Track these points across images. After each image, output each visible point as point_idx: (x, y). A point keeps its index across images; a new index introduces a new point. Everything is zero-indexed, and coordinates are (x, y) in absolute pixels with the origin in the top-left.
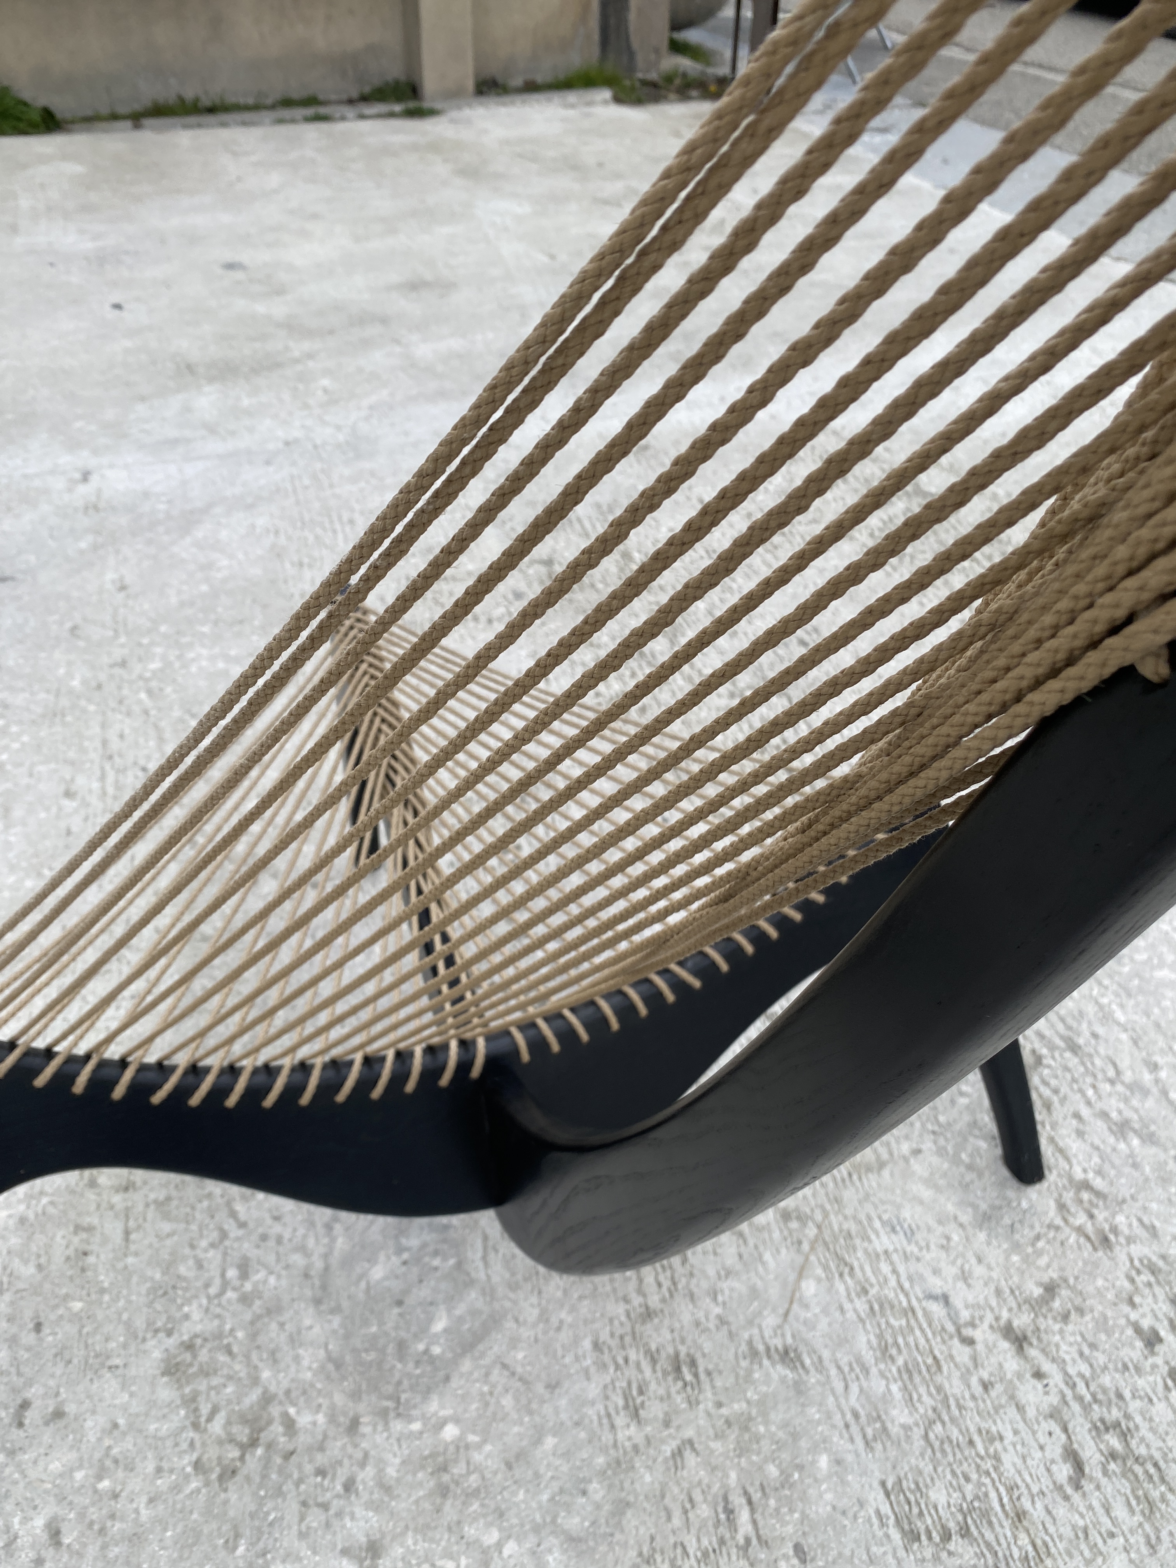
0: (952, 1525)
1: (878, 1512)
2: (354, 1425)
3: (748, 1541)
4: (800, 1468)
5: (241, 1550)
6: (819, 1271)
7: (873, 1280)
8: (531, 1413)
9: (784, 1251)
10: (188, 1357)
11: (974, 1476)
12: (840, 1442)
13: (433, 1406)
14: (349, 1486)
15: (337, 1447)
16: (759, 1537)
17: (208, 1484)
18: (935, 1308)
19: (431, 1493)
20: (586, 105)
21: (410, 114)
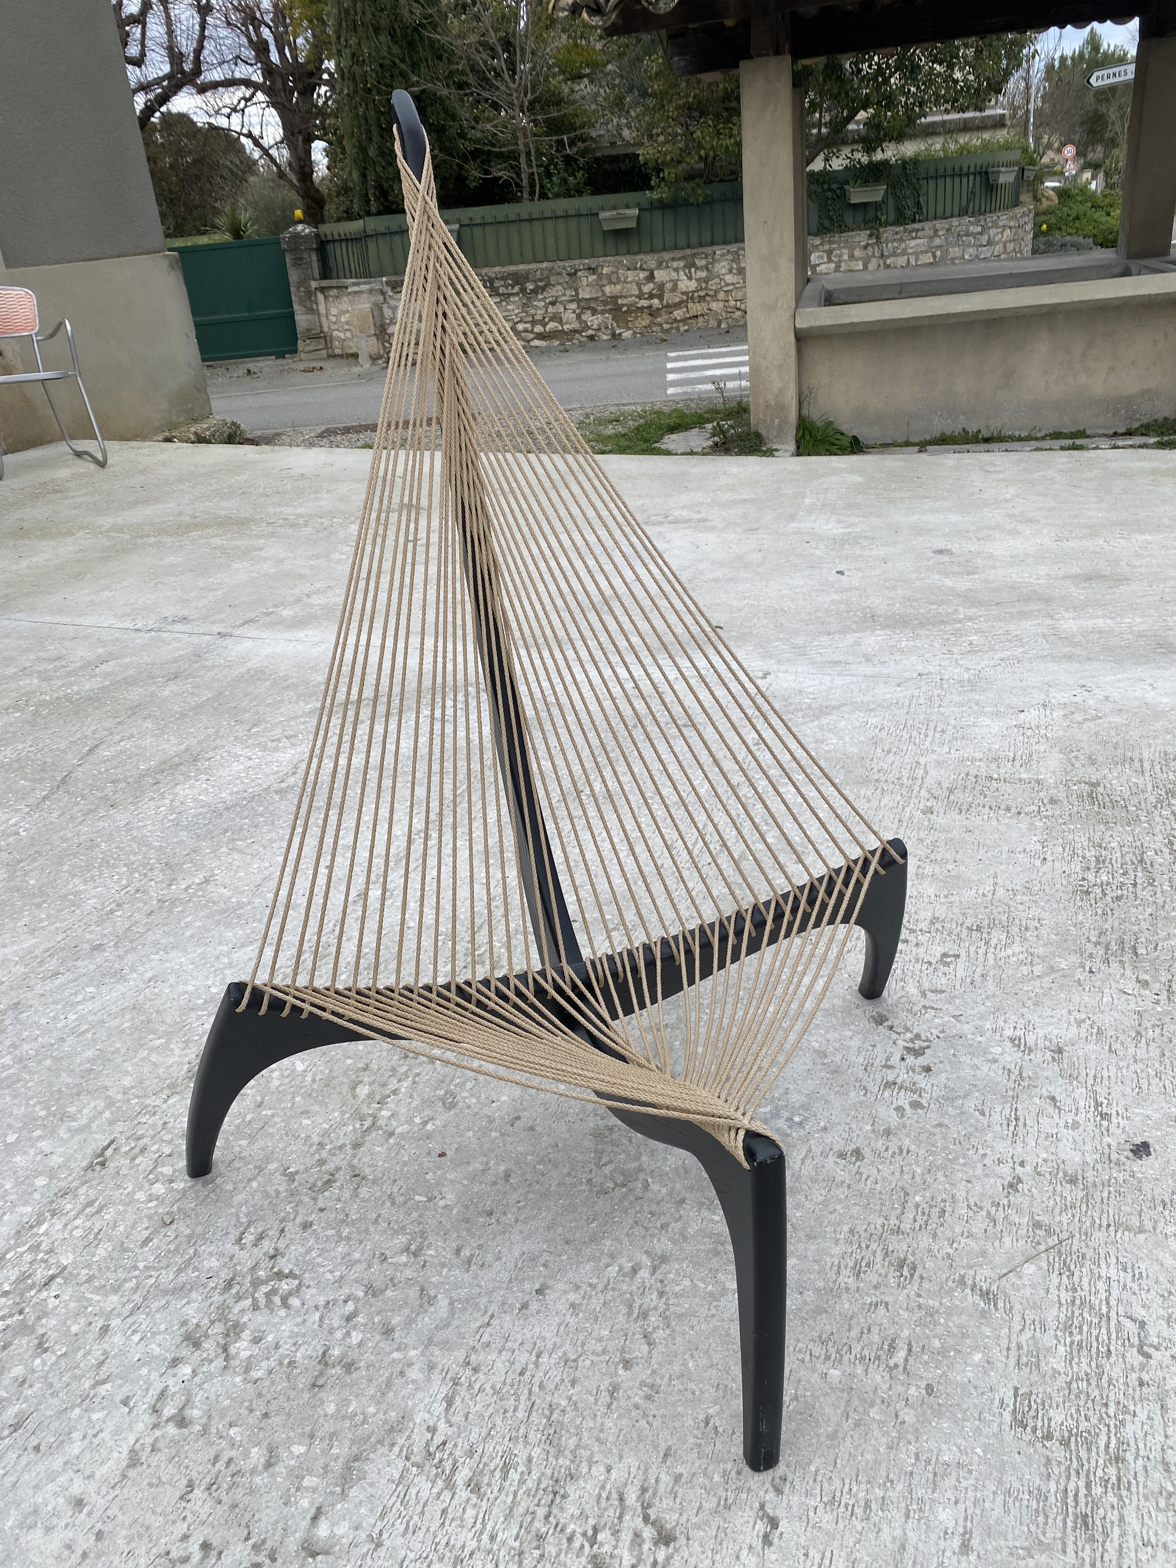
0: (1056, 1434)
1: (1002, 1401)
2: (683, 1201)
3: (896, 1366)
4: (958, 1352)
5: (594, 1225)
6: (1044, 1265)
7: (1086, 1287)
9: (1022, 1242)
11: (1094, 1420)
12: (997, 1355)
14: (664, 1226)
15: (667, 1206)
16: (905, 1368)
17: (590, 1191)
18: (1128, 1324)
19: (709, 1251)
21: (1163, 445)
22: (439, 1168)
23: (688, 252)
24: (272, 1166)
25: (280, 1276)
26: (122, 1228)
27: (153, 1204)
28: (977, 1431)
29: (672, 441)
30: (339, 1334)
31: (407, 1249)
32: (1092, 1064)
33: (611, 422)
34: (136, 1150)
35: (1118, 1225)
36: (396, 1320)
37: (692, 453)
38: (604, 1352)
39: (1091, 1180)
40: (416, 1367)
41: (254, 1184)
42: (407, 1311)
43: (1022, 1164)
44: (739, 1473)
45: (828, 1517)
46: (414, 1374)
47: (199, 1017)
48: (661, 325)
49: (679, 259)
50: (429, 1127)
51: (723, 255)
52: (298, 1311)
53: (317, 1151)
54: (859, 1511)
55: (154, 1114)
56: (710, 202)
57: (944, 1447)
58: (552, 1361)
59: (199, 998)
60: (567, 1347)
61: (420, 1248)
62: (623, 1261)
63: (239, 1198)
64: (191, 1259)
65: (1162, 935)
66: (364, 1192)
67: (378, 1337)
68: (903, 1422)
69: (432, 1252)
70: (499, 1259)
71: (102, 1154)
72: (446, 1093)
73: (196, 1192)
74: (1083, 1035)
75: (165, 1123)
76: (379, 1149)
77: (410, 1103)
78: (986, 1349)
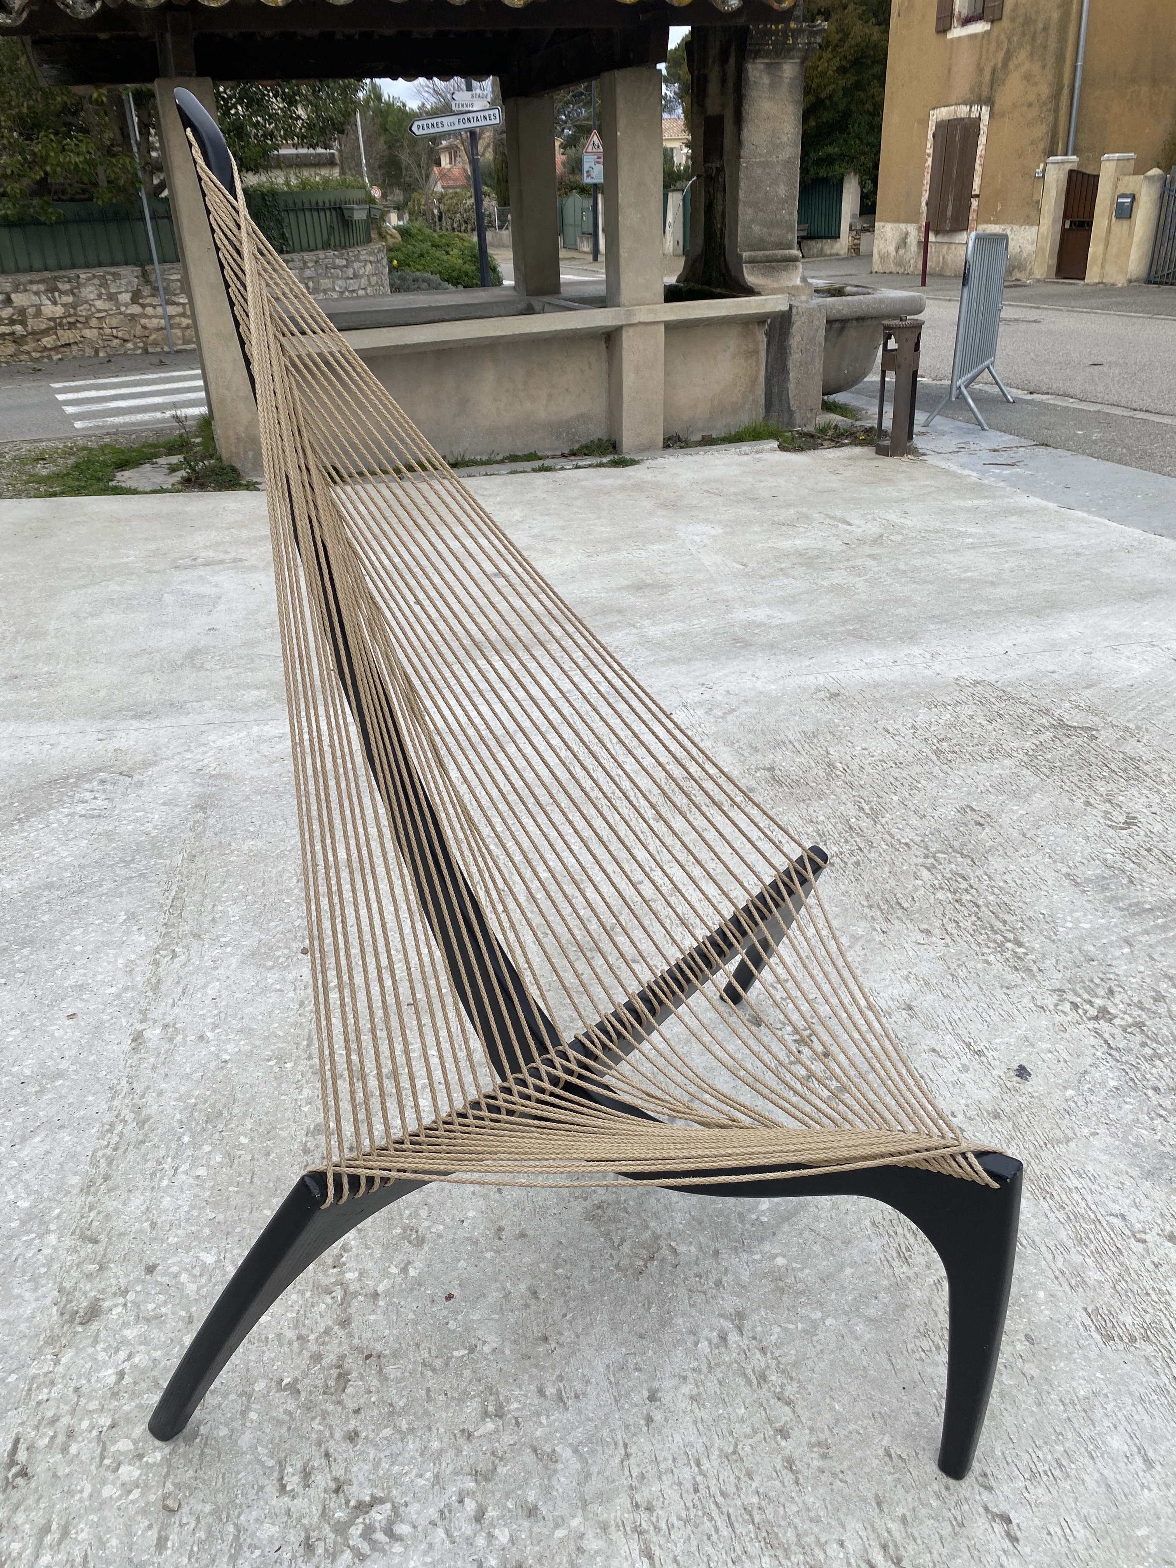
0: (1136, 1334)
1: (1083, 1324)
2: (716, 1253)
4: (1025, 1296)
5: (653, 1309)
7: (1068, 1203)
8: (833, 1255)
10: (600, 1212)
11: (1151, 1311)
12: (1052, 1285)
13: (767, 1247)
14: (718, 1284)
15: (706, 1263)
17: (626, 1276)
18: (1116, 1221)
19: (773, 1291)
20: (757, 452)
21: (616, 464)
22: (456, 1312)
23: (47, 274)
24: (260, 1386)
25: (363, 1508)
26: (114, 1542)
27: (136, 1494)
28: (1086, 1358)
29: (126, 478)
30: (481, 1541)
31: (486, 1414)
32: (940, 1012)
33: (37, 460)
34: (61, 1438)
35: (1051, 1141)
36: (532, 1496)
37: (162, 491)
38: (755, 1432)
39: (1008, 1110)
40: (590, 1535)
41: (253, 1416)
42: (535, 1481)
44: (947, 1488)
45: (1040, 1491)
46: (592, 1543)
47: (28, 1244)
48: (29, 353)
49: (38, 282)
50: (412, 1273)
51: (88, 279)
52: (415, 1538)
53: (302, 1348)
54: (1057, 1473)
55: (52, 1383)
56: (64, 222)
57: (1074, 1384)
58: (715, 1463)
59: (11, 1220)
60: (718, 1443)
61: (500, 1407)
62: (706, 1332)
63: (245, 1440)
64: (236, 1538)
65: (910, 887)
66: (391, 1370)
67: (526, 1524)
68: (1032, 1378)
69: (515, 1405)
70: (588, 1382)
71: (12, 1463)
72: (404, 1229)
73: (184, 1455)
74: (917, 989)
75: (77, 1390)
76: (372, 1317)
77: (371, 1255)
78: (1041, 1285)
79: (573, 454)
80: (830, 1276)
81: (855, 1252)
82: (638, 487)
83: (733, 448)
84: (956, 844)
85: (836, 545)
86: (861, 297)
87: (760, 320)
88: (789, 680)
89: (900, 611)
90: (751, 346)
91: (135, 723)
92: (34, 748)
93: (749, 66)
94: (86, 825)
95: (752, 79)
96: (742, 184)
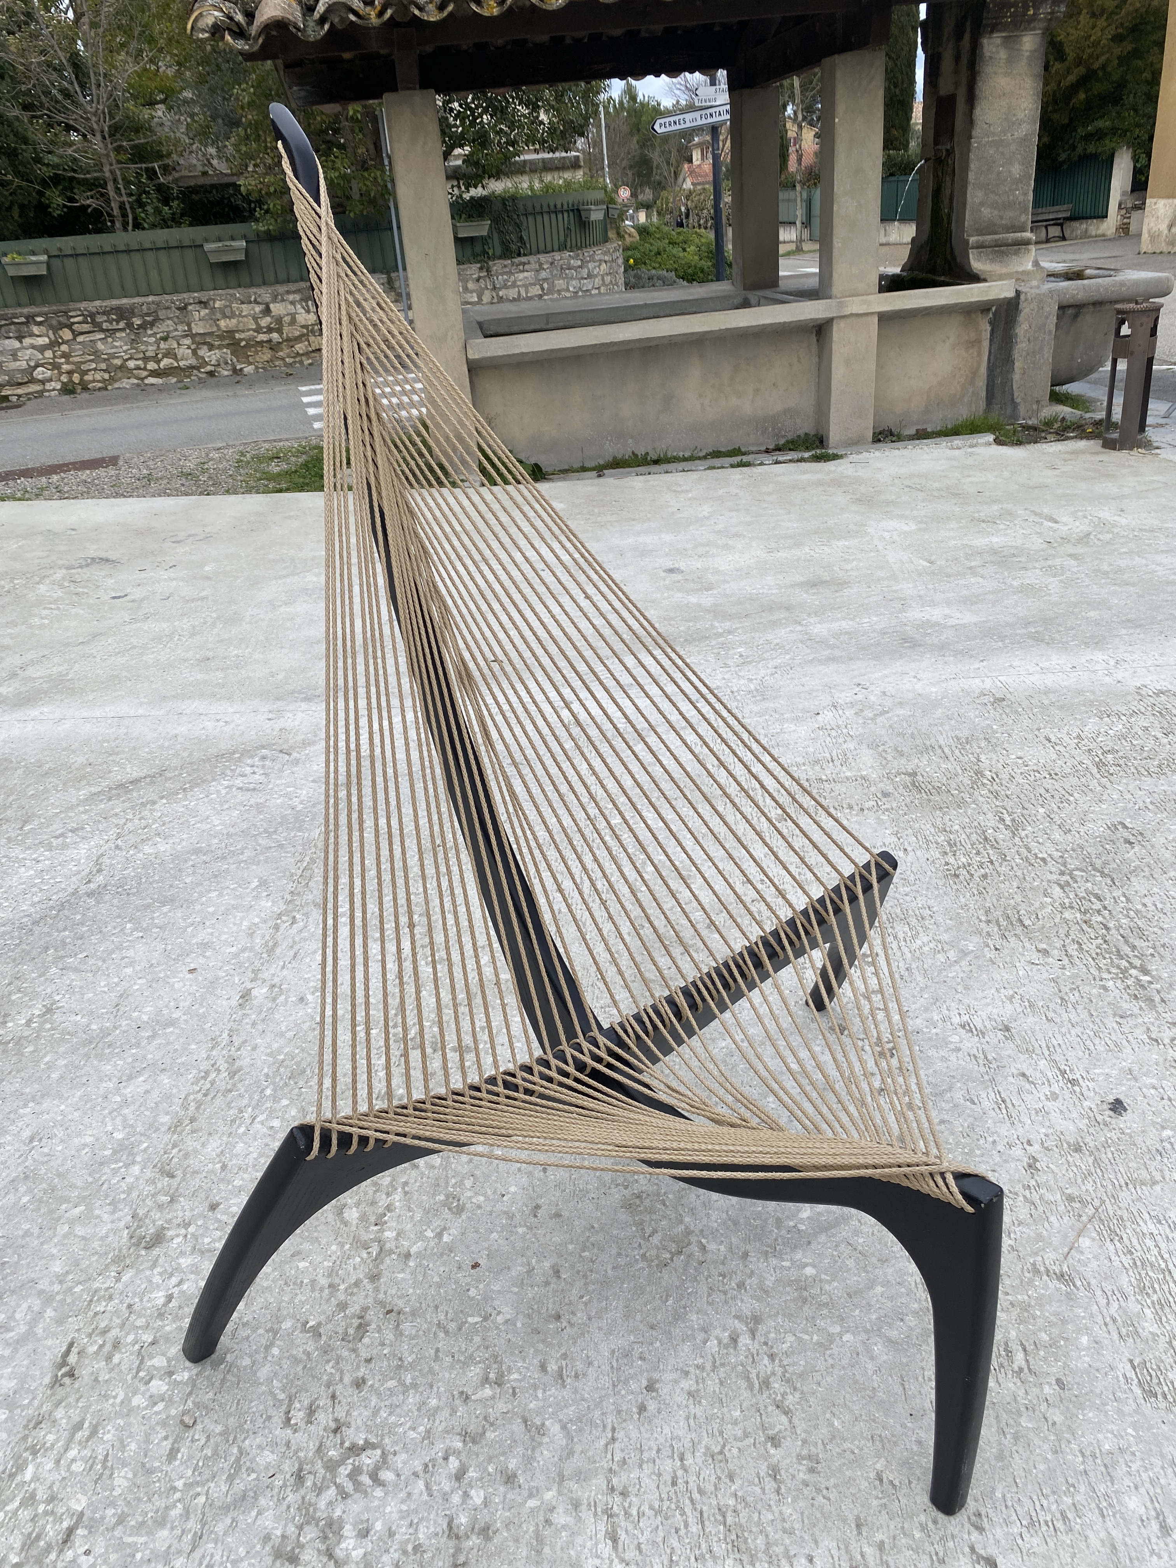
1: (1125, 1376)
2: (746, 1255)
3: (1021, 1370)
4: (1066, 1339)
5: (670, 1302)
6: (1094, 1235)
7: (1138, 1247)
8: (867, 1272)
9: (1066, 1218)
10: (638, 1202)
12: (1099, 1331)
13: (799, 1255)
14: (741, 1285)
15: (734, 1264)
16: (1030, 1370)
17: (649, 1266)
19: (794, 1300)
20: (971, 446)
21: (817, 459)
22: (479, 1281)
24: (287, 1325)
25: (355, 1450)
26: (133, 1446)
27: (160, 1406)
28: (1119, 1411)
30: (456, 1499)
31: (486, 1380)
32: (1039, 1036)
33: (273, 458)
34: (108, 1348)
35: (1134, 1182)
36: (512, 1464)
38: (746, 1435)
39: (1092, 1144)
40: (560, 1509)
41: (275, 1351)
42: (520, 1450)
43: (1029, 1143)
44: (935, 1522)
45: (1035, 1541)
46: (561, 1518)
47: (115, 1172)
48: (283, 359)
49: (295, 292)
50: (446, 1238)
52: (396, 1485)
53: (331, 1294)
54: (1059, 1525)
55: (111, 1298)
57: (1100, 1436)
58: (699, 1461)
59: (104, 1148)
60: (706, 1440)
61: (501, 1375)
62: (718, 1332)
63: (264, 1372)
64: (238, 1460)
65: (1037, 904)
66: (407, 1327)
67: (502, 1489)
68: (1054, 1424)
69: (515, 1376)
70: (590, 1364)
71: (64, 1363)
72: (447, 1196)
73: (208, 1378)
74: (1019, 1010)
75: (130, 1306)
76: (401, 1276)
77: (412, 1217)
78: (1087, 1330)
79: (778, 449)
80: (859, 1292)
81: (890, 1271)
82: (837, 483)
83: (944, 442)
84: (1098, 863)
85: (1037, 543)
86: (1100, 280)
87: (983, 308)
88: (953, 682)
89: (1092, 614)
90: (973, 336)
91: (304, 706)
92: (210, 725)
93: (985, 41)
94: (240, 797)
95: (987, 54)
96: (972, 166)
